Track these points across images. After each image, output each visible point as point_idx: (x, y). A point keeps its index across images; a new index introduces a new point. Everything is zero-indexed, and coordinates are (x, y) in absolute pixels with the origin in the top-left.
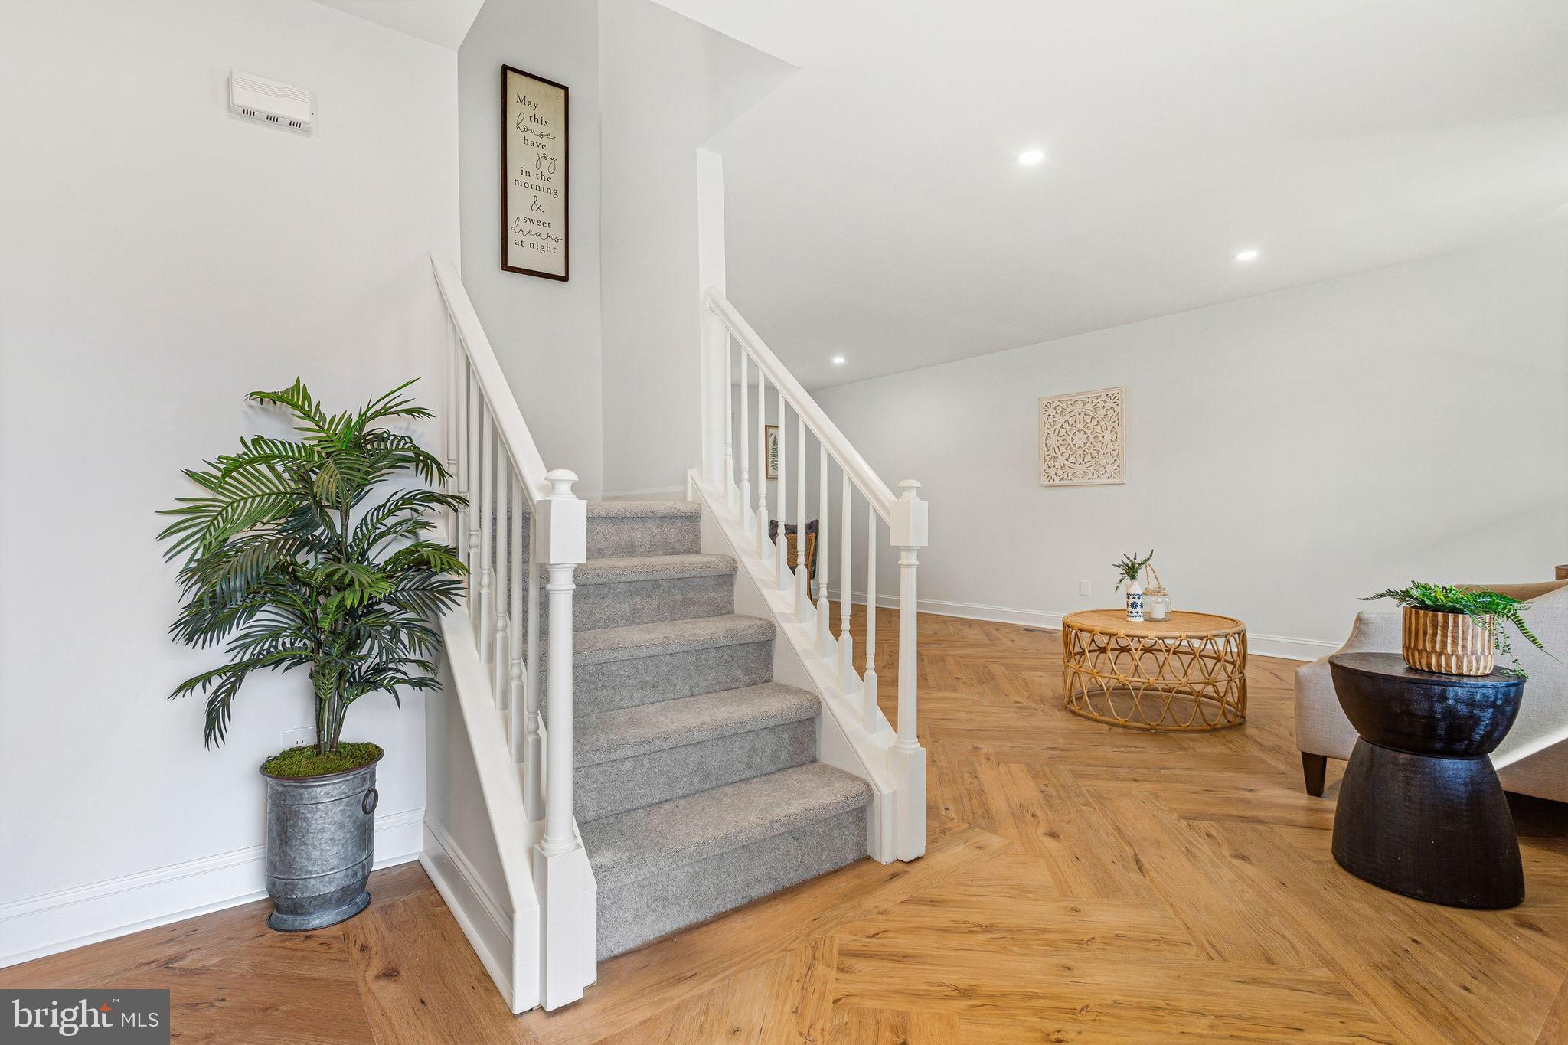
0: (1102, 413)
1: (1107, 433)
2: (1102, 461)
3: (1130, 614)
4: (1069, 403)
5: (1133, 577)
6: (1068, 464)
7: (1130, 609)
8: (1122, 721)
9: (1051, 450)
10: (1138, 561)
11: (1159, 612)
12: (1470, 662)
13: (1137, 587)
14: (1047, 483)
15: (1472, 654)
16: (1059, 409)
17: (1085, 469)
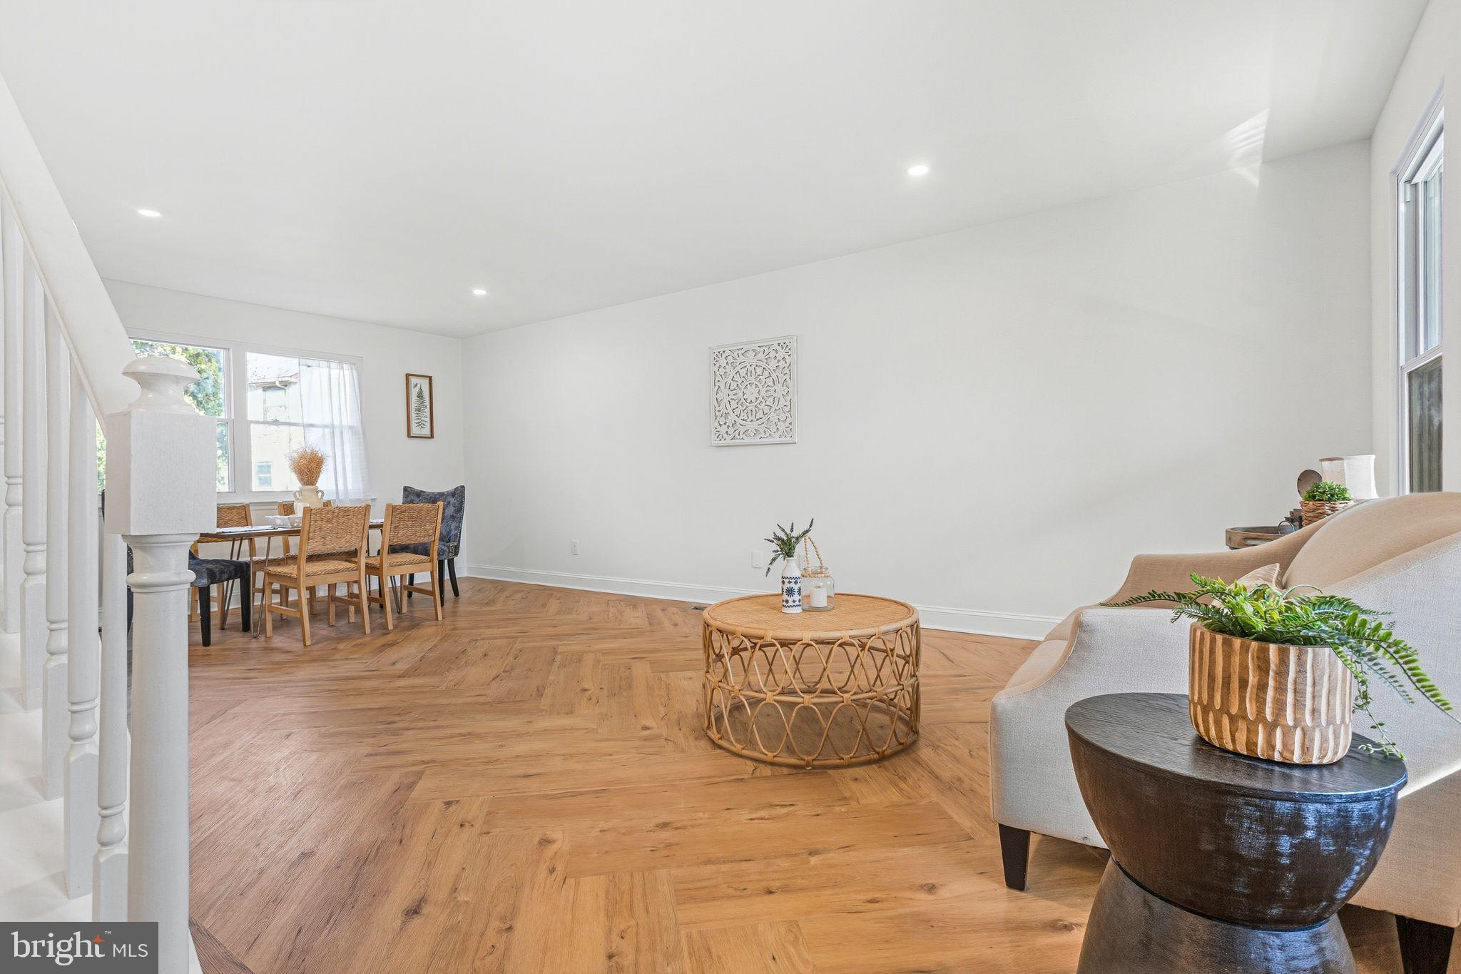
0: (773, 364)
1: (778, 386)
2: (774, 418)
3: (784, 603)
4: (740, 352)
5: (789, 554)
6: (739, 421)
7: (785, 597)
8: (770, 756)
9: (722, 406)
10: (795, 534)
11: (820, 600)
12: (1324, 740)
13: (793, 568)
14: (718, 442)
15: (1328, 723)
16: (730, 359)
17: (756, 427)
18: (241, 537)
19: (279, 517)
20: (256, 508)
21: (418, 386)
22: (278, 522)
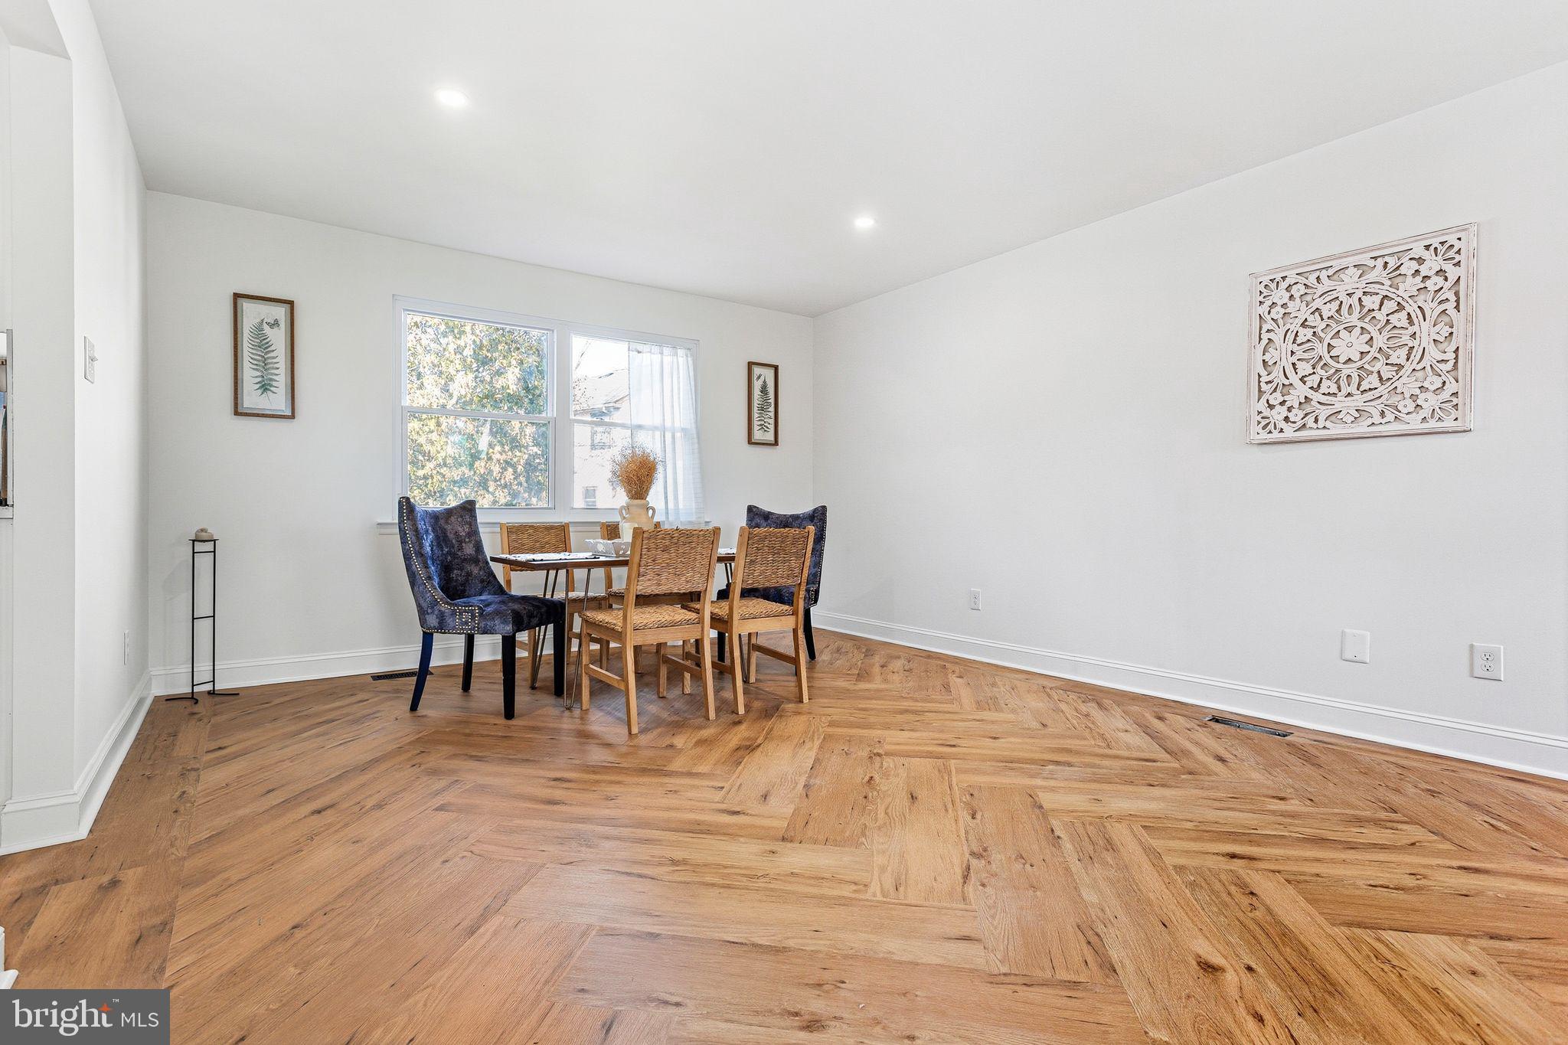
0: (1410, 285)
1: (1425, 327)
2: (1409, 385)
6: (1317, 397)
9: (1277, 373)
14: (1264, 436)
16: (1299, 290)
17: (1360, 404)
18: (557, 566)
19: (601, 541)
20: (579, 529)
21: (762, 378)
22: (600, 548)
